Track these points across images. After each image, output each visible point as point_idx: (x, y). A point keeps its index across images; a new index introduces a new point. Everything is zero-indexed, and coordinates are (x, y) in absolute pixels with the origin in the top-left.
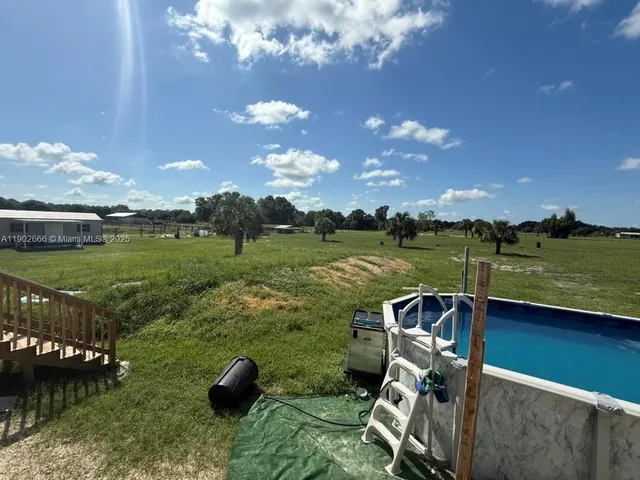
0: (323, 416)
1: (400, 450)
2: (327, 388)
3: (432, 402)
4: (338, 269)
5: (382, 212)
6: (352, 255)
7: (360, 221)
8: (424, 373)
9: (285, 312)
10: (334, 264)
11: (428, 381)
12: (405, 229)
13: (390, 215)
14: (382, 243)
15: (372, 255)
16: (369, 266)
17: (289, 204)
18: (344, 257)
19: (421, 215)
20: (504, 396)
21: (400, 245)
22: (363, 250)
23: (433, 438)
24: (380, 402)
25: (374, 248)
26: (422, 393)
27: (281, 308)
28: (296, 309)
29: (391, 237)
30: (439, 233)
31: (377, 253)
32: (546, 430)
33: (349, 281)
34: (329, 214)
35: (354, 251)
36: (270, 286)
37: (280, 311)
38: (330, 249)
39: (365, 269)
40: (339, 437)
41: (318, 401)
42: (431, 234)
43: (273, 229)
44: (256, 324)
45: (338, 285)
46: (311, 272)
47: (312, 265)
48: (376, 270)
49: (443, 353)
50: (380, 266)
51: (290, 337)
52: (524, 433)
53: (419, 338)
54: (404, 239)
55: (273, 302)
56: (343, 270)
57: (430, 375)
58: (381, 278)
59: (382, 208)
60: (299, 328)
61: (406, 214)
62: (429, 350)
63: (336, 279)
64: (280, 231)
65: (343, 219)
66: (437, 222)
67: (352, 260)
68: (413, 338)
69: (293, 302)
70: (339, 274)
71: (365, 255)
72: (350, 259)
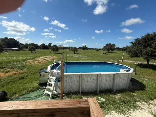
0: (33, 96)
1: (52, 95)
2: (34, 90)
3: (58, 83)
4: (36, 60)
5: (50, 44)
6: (41, 56)
7: (44, 47)
8: (56, 78)
9: (17, 75)
10: (35, 59)
11: (56, 79)
12: (56, 49)
13: (52, 45)
14: (50, 53)
15: (47, 56)
16: (46, 59)
17: (16, 41)
18: (39, 57)
19: (60, 46)
20: (69, 77)
21: (55, 53)
22: (44, 55)
23: (59, 90)
24: (47, 87)
25: (48, 54)
26: (55, 82)
27: (15, 74)
28: (22, 73)
29: (52, 51)
30: (64, 50)
31: (49, 55)
32: (75, 80)
33: (40, 63)
34: (33, 45)
35: (42, 55)
36: (9, 68)
37: (15, 75)
38: (34, 55)
39: (45, 59)
40: (37, 99)
41: (31, 94)
42: (62, 50)
43: (10, 50)
44: (5, 80)
45: (37, 64)
46: (27, 62)
47: (27, 60)
48: (48, 59)
49: (59, 73)
50: (49, 58)
51: (20, 81)
52: (72, 82)
53: (55, 72)
54: (56, 51)
55: (12, 73)
56: (38, 60)
57: (57, 78)
58: (49, 61)
59: (50, 43)
60: (23, 78)
61: (56, 45)
62: (56, 73)
63: (36, 63)
64: (13, 50)
65: (38, 46)
66: (64, 47)
67: (41, 58)
68: (53, 72)
69: (20, 71)
70: (37, 61)
71: (45, 56)
72: (40, 57)
